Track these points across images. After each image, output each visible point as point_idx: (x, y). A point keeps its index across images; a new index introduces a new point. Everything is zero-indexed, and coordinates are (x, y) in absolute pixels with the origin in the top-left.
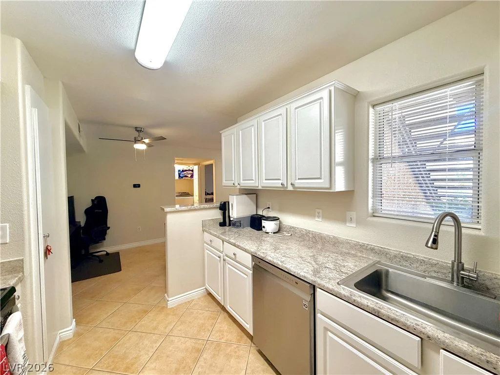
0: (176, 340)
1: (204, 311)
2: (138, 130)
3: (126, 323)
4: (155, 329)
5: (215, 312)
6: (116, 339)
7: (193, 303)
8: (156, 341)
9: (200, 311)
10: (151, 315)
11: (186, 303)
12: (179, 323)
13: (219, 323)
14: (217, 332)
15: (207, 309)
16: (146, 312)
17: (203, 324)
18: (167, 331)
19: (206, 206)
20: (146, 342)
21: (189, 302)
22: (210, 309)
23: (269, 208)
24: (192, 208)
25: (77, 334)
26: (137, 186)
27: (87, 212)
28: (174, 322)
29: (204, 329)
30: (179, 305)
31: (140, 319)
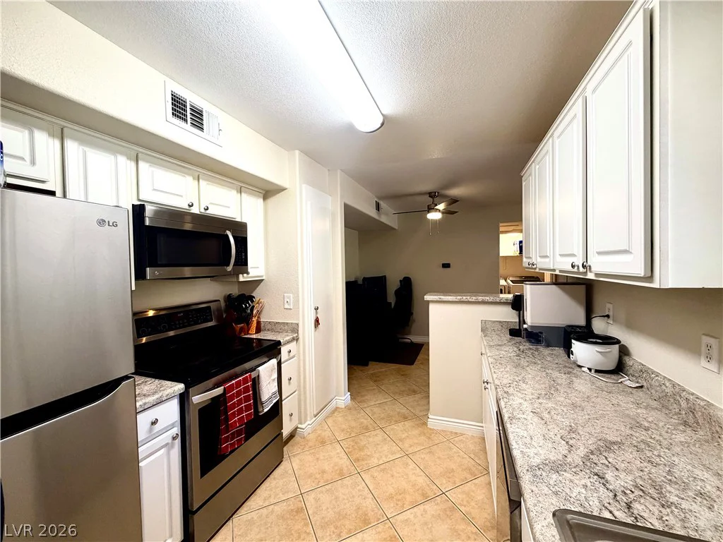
0: (412, 465)
1: (466, 456)
2: (432, 195)
3: (383, 419)
4: (401, 440)
5: (480, 468)
6: (367, 428)
7: (461, 438)
8: (393, 453)
9: (462, 453)
10: (408, 424)
11: (451, 432)
12: (427, 450)
13: (475, 484)
14: (463, 492)
15: (472, 456)
16: (405, 418)
17: (453, 470)
18: (411, 450)
19: (488, 298)
20: (385, 448)
21: (456, 433)
22: (476, 459)
23: (608, 316)
24: (462, 300)
25: (348, 408)
26: (446, 266)
27: (397, 293)
28: (423, 446)
29: (449, 478)
30: (443, 431)
31: (396, 422)
